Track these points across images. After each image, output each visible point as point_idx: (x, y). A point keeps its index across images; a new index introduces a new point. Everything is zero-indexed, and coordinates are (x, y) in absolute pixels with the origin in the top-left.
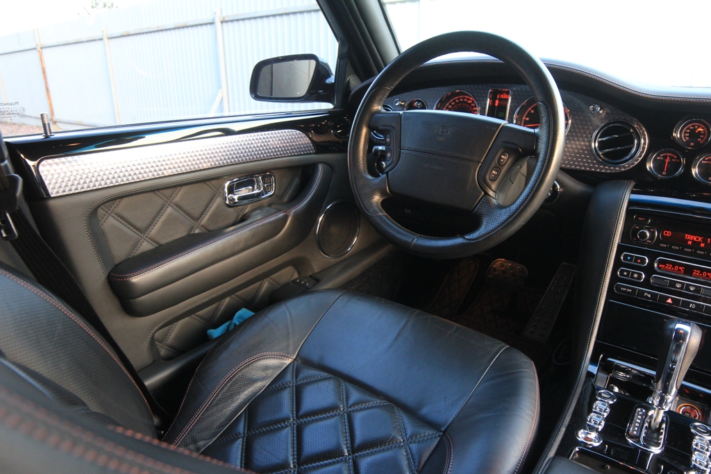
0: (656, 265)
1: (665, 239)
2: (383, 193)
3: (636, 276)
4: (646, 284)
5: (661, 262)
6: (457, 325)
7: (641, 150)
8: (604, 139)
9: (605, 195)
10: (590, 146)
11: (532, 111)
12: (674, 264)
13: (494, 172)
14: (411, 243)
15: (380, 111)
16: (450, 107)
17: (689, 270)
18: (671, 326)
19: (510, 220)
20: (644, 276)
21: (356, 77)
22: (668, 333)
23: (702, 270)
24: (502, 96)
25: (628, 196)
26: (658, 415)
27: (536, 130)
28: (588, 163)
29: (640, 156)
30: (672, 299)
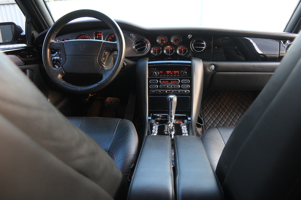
0: (160, 82)
1: (161, 74)
2: (62, 74)
3: (155, 86)
4: (159, 88)
5: (162, 81)
6: (101, 118)
7: (148, 47)
8: (137, 45)
9: (141, 63)
10: (133, 48)
11: (111, 39)
12: (165, 80)
13: (104, 58)
14: (78, 90)
15: (54, 42)
16: (82, 38)
17: (170, 81)
18: (168, 97)
19: (113, 74)
20: (158, 86)
21: (36, 32)
22: (168, 99)
23: (173, 80)
24: (99, 34)
25: (148, 63)
26: (171, 125)
27: (115, 42)
28: (133, 54)
29: (149, 49)
30: (167, 91)
